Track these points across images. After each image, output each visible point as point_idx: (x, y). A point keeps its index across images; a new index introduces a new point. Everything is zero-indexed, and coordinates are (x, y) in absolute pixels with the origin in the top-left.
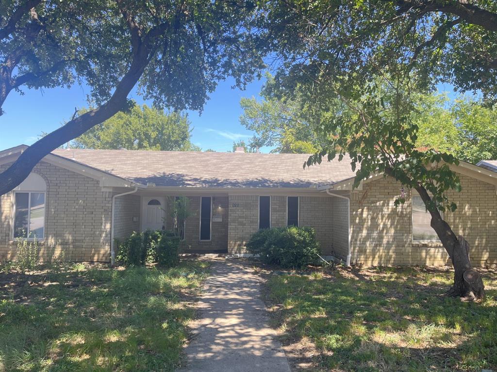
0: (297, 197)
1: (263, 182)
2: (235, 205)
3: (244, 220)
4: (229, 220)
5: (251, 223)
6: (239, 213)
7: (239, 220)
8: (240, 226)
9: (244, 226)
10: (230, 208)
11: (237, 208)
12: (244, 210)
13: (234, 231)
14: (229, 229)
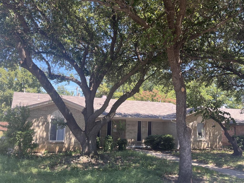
0: (151, 122)
1: (138, 115)
2: (128, 125)
3: (132, 131)
4: (126, 131)
5: (134, 132)
6: (130, 128)
7: (130, 131)
8: (130, 134)
9: (132, 134)
10: (126, 126)
11: (129, 126)
12: (132, 127)
13: (128, 136)
14: (126, 135)
